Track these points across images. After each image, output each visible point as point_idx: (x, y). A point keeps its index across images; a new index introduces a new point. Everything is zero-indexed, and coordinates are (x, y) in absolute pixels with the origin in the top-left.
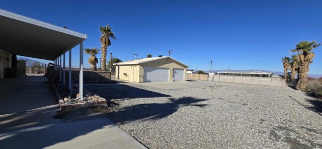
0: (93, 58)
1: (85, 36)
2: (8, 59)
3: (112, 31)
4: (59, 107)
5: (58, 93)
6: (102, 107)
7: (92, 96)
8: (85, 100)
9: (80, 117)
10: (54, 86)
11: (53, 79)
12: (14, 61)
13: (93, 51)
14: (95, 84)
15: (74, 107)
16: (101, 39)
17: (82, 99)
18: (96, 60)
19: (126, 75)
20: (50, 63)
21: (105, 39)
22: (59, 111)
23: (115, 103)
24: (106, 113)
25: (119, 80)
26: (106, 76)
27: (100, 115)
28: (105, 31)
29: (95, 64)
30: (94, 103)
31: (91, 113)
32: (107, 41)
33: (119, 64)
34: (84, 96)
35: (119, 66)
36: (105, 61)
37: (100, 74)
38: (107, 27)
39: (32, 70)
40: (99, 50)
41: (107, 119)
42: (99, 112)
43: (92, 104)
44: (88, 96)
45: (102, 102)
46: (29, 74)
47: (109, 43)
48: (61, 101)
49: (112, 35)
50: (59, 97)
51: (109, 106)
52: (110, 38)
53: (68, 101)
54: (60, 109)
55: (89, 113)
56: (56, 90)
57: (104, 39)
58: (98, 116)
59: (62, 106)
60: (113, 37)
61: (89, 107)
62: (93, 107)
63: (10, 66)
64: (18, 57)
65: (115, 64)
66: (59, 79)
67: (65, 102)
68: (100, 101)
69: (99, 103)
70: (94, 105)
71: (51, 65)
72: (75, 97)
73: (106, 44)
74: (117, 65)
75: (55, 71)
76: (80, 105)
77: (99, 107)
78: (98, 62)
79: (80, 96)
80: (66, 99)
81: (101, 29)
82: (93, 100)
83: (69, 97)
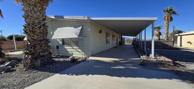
0: (158, 32)
1: (156, 18)
2: (120, 38)
3: (174, 10)
4: (141, 60)
5: (139, 53)
6: (169, 65)
7: (160, 56)
8: (155, 58)
9: (153, 68)
10: (137, 49)
11: (136, 46)
12: (122, 38)
13: (158, 28)
14: (160, 50)
15: (149, 61)
16: (165, 18)
17: (153, 57)
18: (160, 34)
19: (191, 43)
20: (134, 38)
21: (168, 17)
22: (141, 62)
23: (180, 65)
24: (173, 70)
25: (181, 47)
26: (169, 44)
27: (168, 70)
28: (168, 11)
29: (159, 37)
30: (162, 61)
31: (161, 67)
32: (169, 19)
33: (181, 34)
34: (155, 56)
35: (181, 36)
36: (167, 33)
37: (164, 43)
38: (169, 8)
39: (127, 42)
40: (162, 26)
41: (175, 75)
42: (167, 67)
43: (161, 61)
44: (158, 56)
45: (169, 62)
46: (126, 44)
47: (171, 19)
48: (141, 57)
49: (174, 13)
50: (140, 55)
51: (175, 66)
52: (172, 16)
53: (145, 57)
54: (142, 61)
55: (159, 67)
56: (138, 51)
57: (166, 17)
58: (166, 70)
59: (143, 60)
60: (176, 13)
61: (159, 63)
62: (161, 63)
63: (120, 41)
64: (123, 37)
65: (177, 35)
66: (139, 46)
67: (144, 57)
68: (166, 60)
69: (165, 61)
70: (162, 63)
71: (134, 39)
72: (149, 56)
73: (168, 21)
74: (179, 35)
75: (137, 42)
76: (153, 61)
77: (166, 65)
78: (161, 35)
79: (152, 55)
80: (144, 56)
81: (164, 11)
82: (161, 59)
83: (146, 56)
